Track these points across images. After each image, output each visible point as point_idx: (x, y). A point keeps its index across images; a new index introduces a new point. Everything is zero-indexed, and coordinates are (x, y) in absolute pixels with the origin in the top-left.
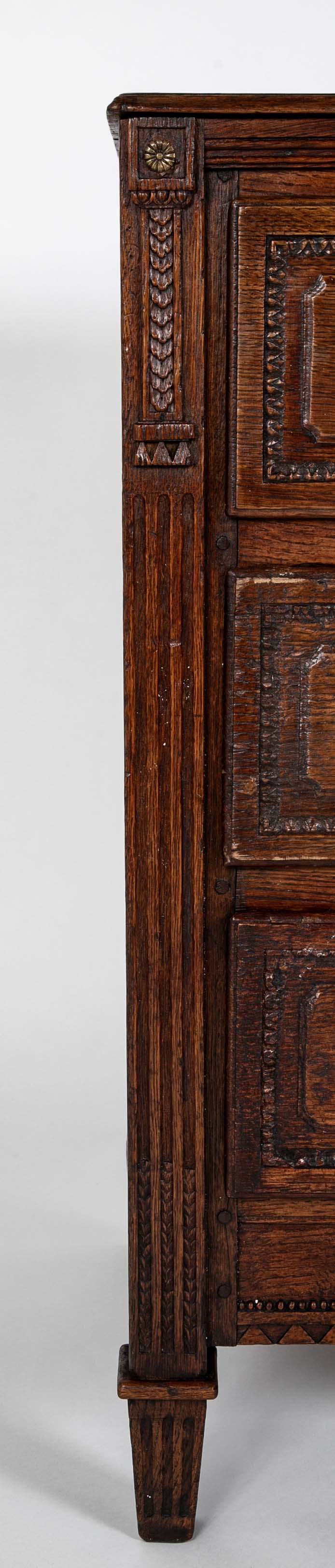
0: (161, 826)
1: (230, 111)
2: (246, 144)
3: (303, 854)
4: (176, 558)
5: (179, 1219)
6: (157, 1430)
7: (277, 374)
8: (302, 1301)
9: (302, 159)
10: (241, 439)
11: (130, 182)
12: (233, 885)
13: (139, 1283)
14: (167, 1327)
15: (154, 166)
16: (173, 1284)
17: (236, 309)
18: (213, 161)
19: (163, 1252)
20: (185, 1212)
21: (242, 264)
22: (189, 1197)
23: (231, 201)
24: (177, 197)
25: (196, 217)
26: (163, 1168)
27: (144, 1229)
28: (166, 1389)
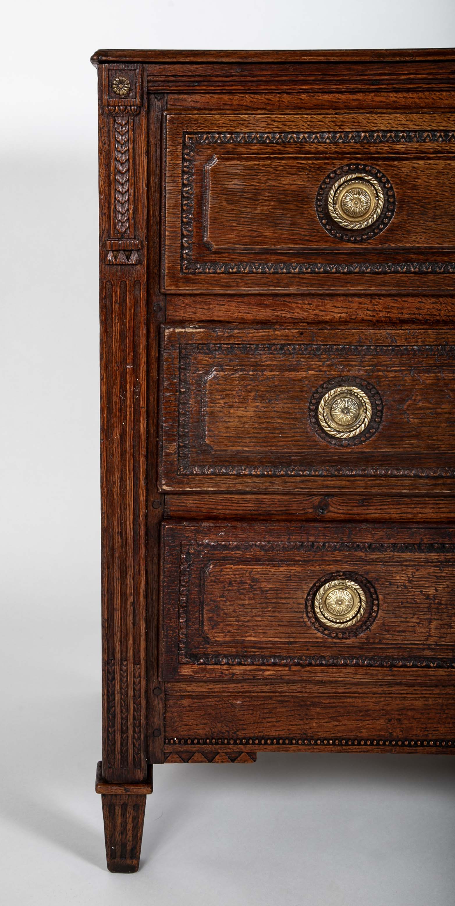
0: (122, 470)
1: (162, 60)
2: (171, 79)
3: (203, 487)
4: (130, 317)
5: (131, 693)
6: (118, 811)
7: (189, 211)
8: (202, 739)
9: (204, 88)
10: (168, 249)
11: (104, 101)
12: (163, 503)
13: (108, 729)
14: (124, 754)
15: (118, 92)
16: (127, 729)
17: (165, 174)
18: (152, 88)
19: (122, 711)
20: (134, 689)
21: (169, 148)
22: (137, 680)
23: (162, 111)
24: (131, 110)
25: (142, 121)
26: (122, 664)
27: (111, 698)
28: (123, 788)
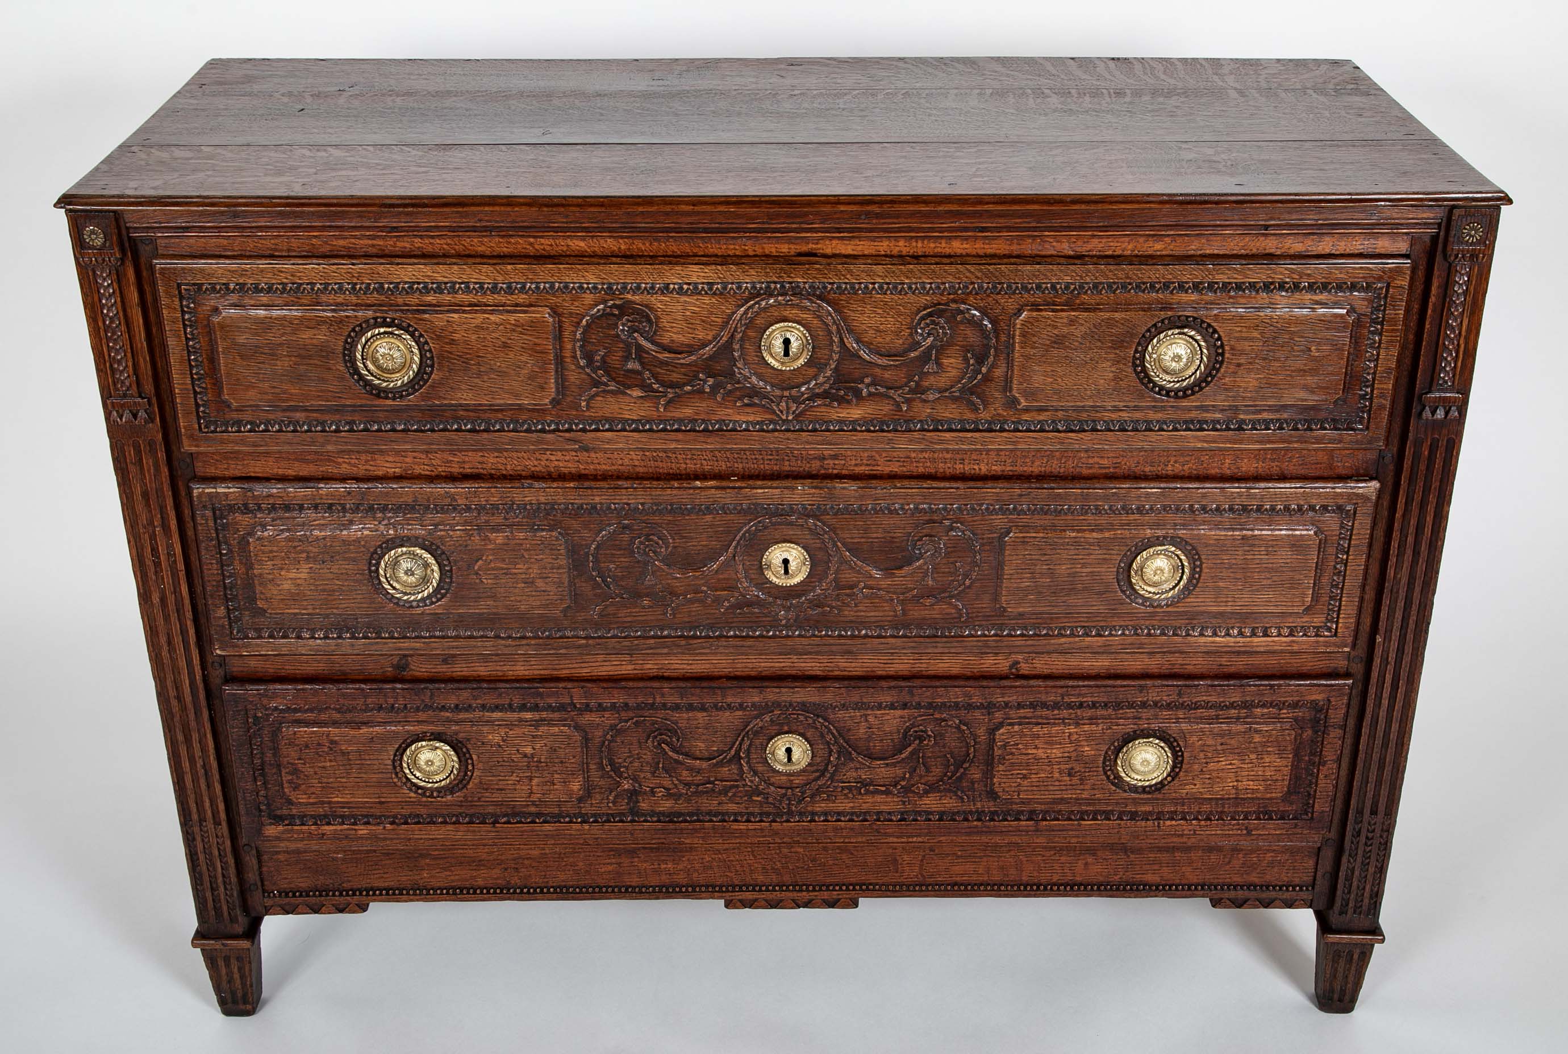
4: (150, 478)
5: (216, 852)
6: (221, 963)
7: (198, 367)
12: (223, 665)
14: (218, 909)
16: (218, 887)
19: (208, 870)
20: (219, 849)
22: (219, 841)
26: (201, 825)
27: (195, 858)
28: (220, 944)
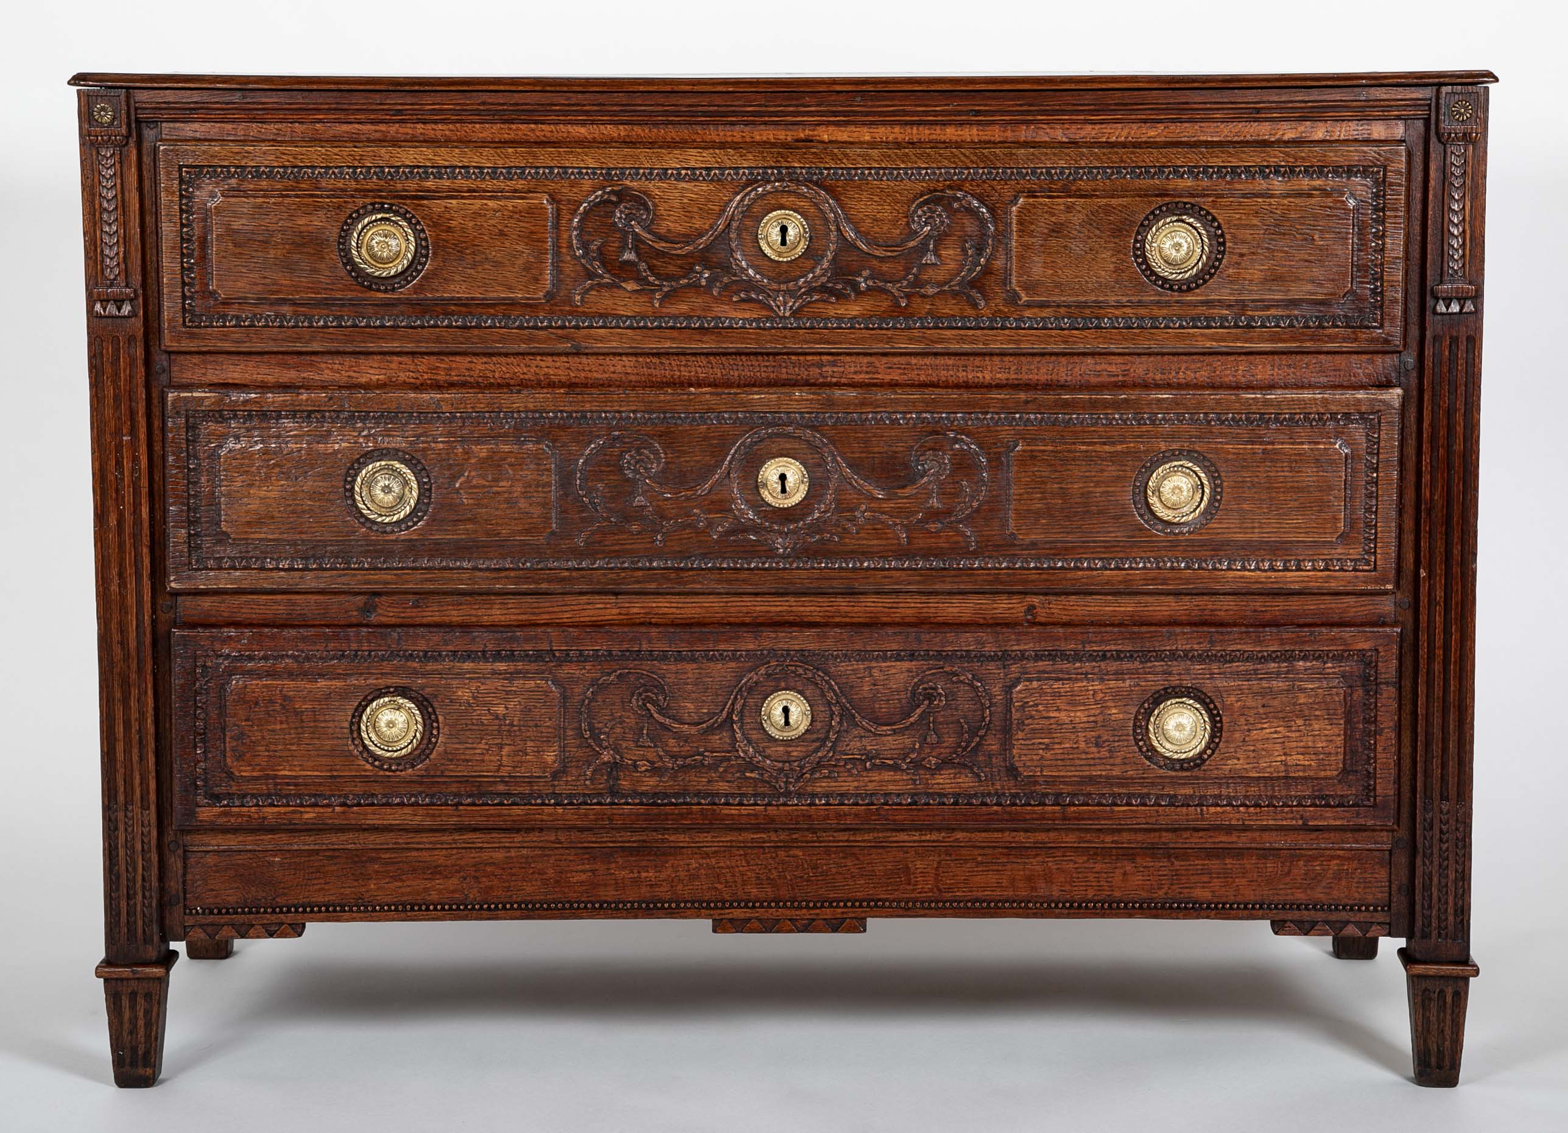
0: (120, 565)
3: (220, 584)
4: (126, 380)
5: (139, 846)
6: (126, 1002)
7: (190, 255)
8: (232, 907)
11: (85, 130)
12: (174, 607)
13: (110, 895)
14: (131, 924)
16: (135, 893)
19: (127, 871)
22: (145, 830)
26: (126, 809)
27: (114, 854)
28: (131, 970)
